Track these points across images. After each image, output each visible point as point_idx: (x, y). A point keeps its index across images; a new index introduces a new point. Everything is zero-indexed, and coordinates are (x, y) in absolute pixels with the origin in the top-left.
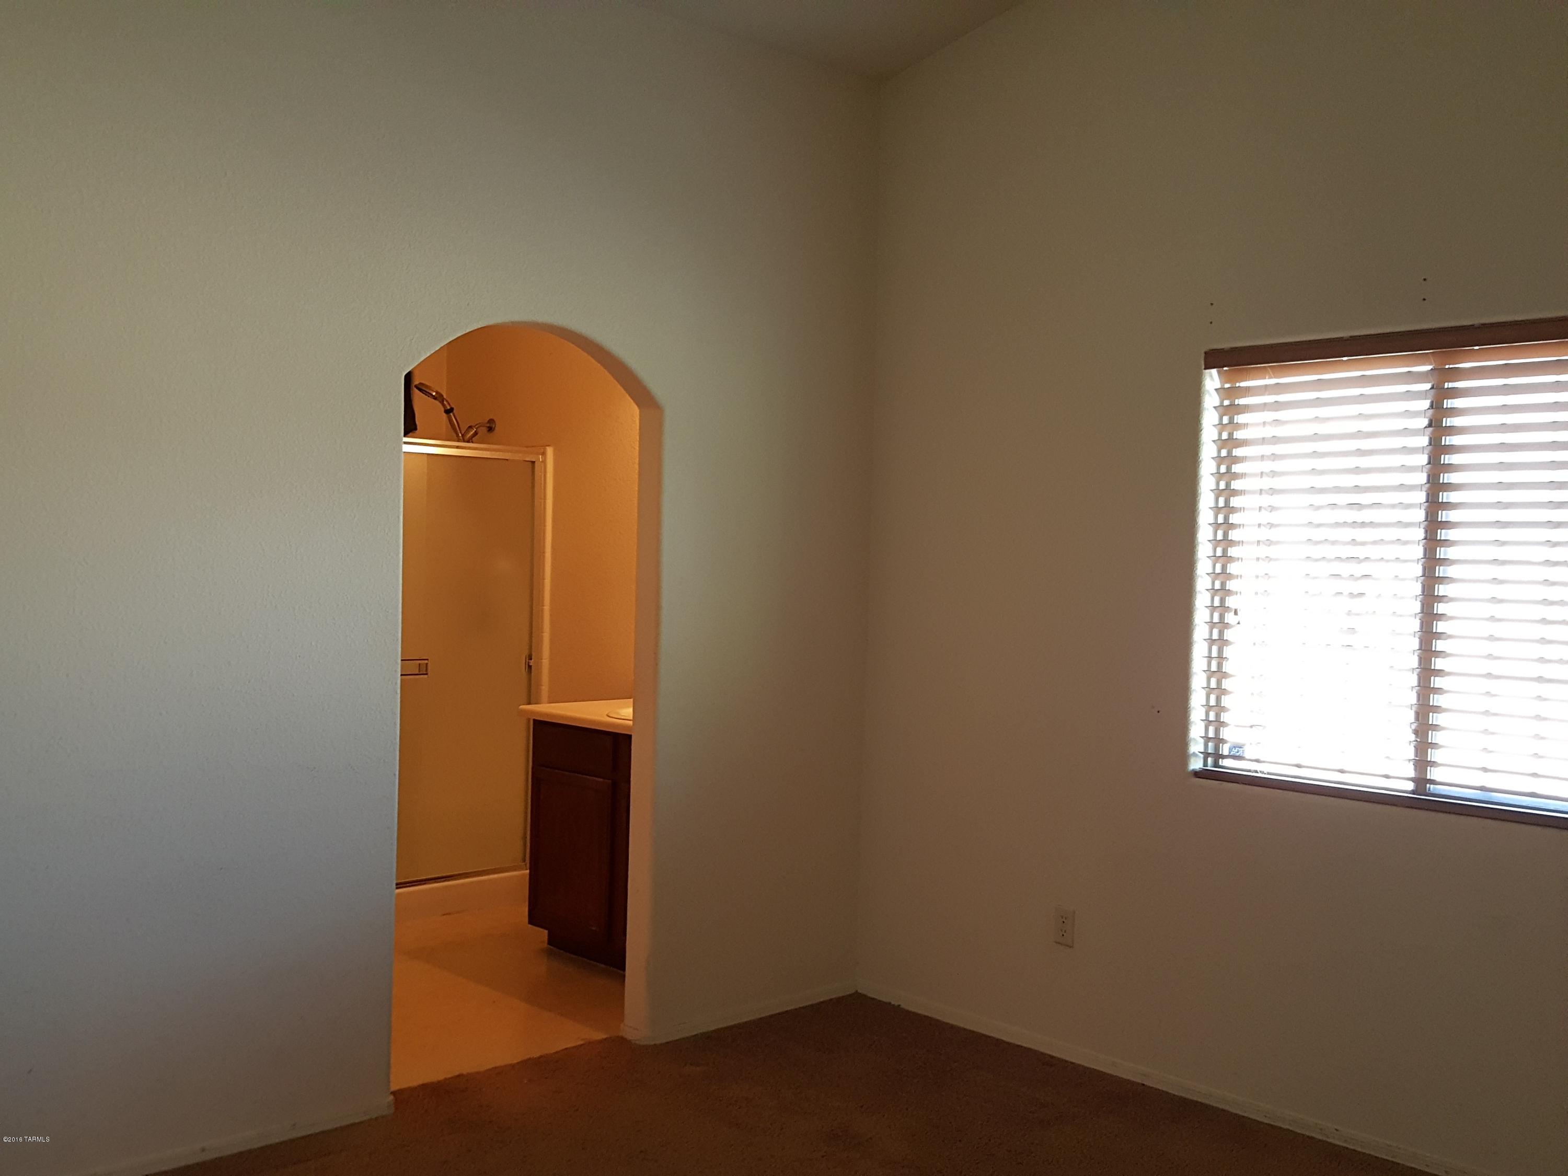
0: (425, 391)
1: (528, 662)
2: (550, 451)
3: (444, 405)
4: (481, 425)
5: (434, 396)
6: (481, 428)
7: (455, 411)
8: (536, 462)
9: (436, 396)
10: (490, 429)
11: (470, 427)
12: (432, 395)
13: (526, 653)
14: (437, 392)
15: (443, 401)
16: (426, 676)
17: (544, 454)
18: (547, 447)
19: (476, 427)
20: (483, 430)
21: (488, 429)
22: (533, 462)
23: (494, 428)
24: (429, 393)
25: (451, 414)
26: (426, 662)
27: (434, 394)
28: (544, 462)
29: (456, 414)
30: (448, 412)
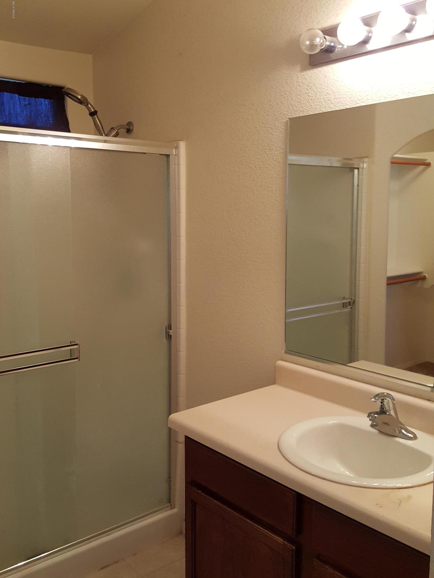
0: (72, 95)
1: (168, 332)
2: (182, 145)
3: (89, 109)
4: (121, 127)
5: (79, 99)
6: (121, 129)
7: (98, 113)
8: (170, 156)
9: (81, 99)
10: (129, 131)
11: (112, 128)
12: (77, 98)
13: (166, 324)
14: (82, 96)
15: (88, 105)
16: (77, 360)
17: (177, 148)
18: (180, 142)
19: (117, 128)
20: (123, 131)
21: (126, 130)
22: (168, 156)
23: (132, 130)
24: (75, 97)
25: (96, 116)
26: (76, 347)
27: (79, 97)
28: (178, 155)
29: (99, 116)
30: (93, 114)
